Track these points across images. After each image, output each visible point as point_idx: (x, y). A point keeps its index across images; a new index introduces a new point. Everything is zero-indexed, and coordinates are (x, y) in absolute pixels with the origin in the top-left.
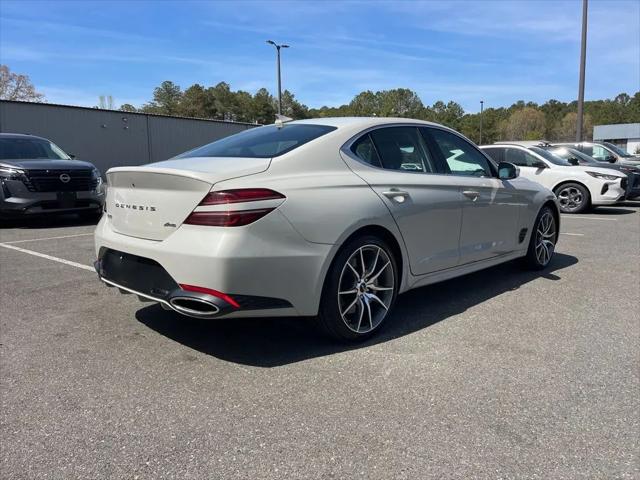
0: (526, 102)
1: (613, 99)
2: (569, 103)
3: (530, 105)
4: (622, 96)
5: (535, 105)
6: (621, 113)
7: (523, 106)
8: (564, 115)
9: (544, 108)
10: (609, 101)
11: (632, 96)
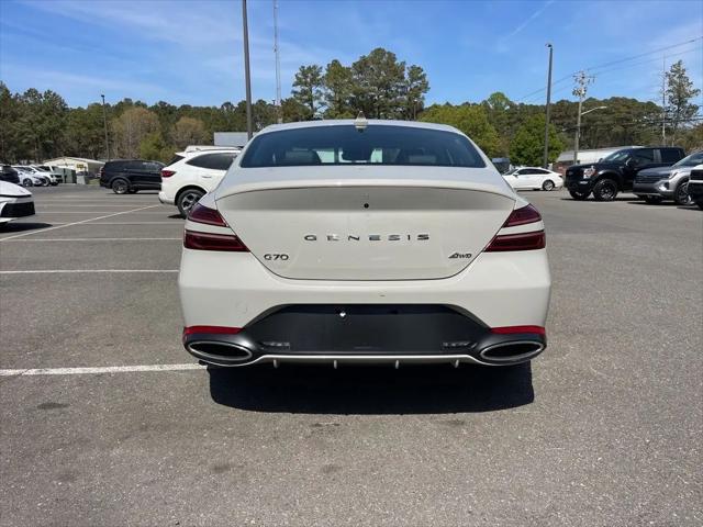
0: (134, 101)
1: (219, 107)
2: (178, 106)
3: (138, 104)
4: (228, 104)
5: (144, 106)
6: (229, 121)
7: (131, 104)
8: (178, 120)
9: (155, 109)
10: (215, 108)
11: (236, 106)
